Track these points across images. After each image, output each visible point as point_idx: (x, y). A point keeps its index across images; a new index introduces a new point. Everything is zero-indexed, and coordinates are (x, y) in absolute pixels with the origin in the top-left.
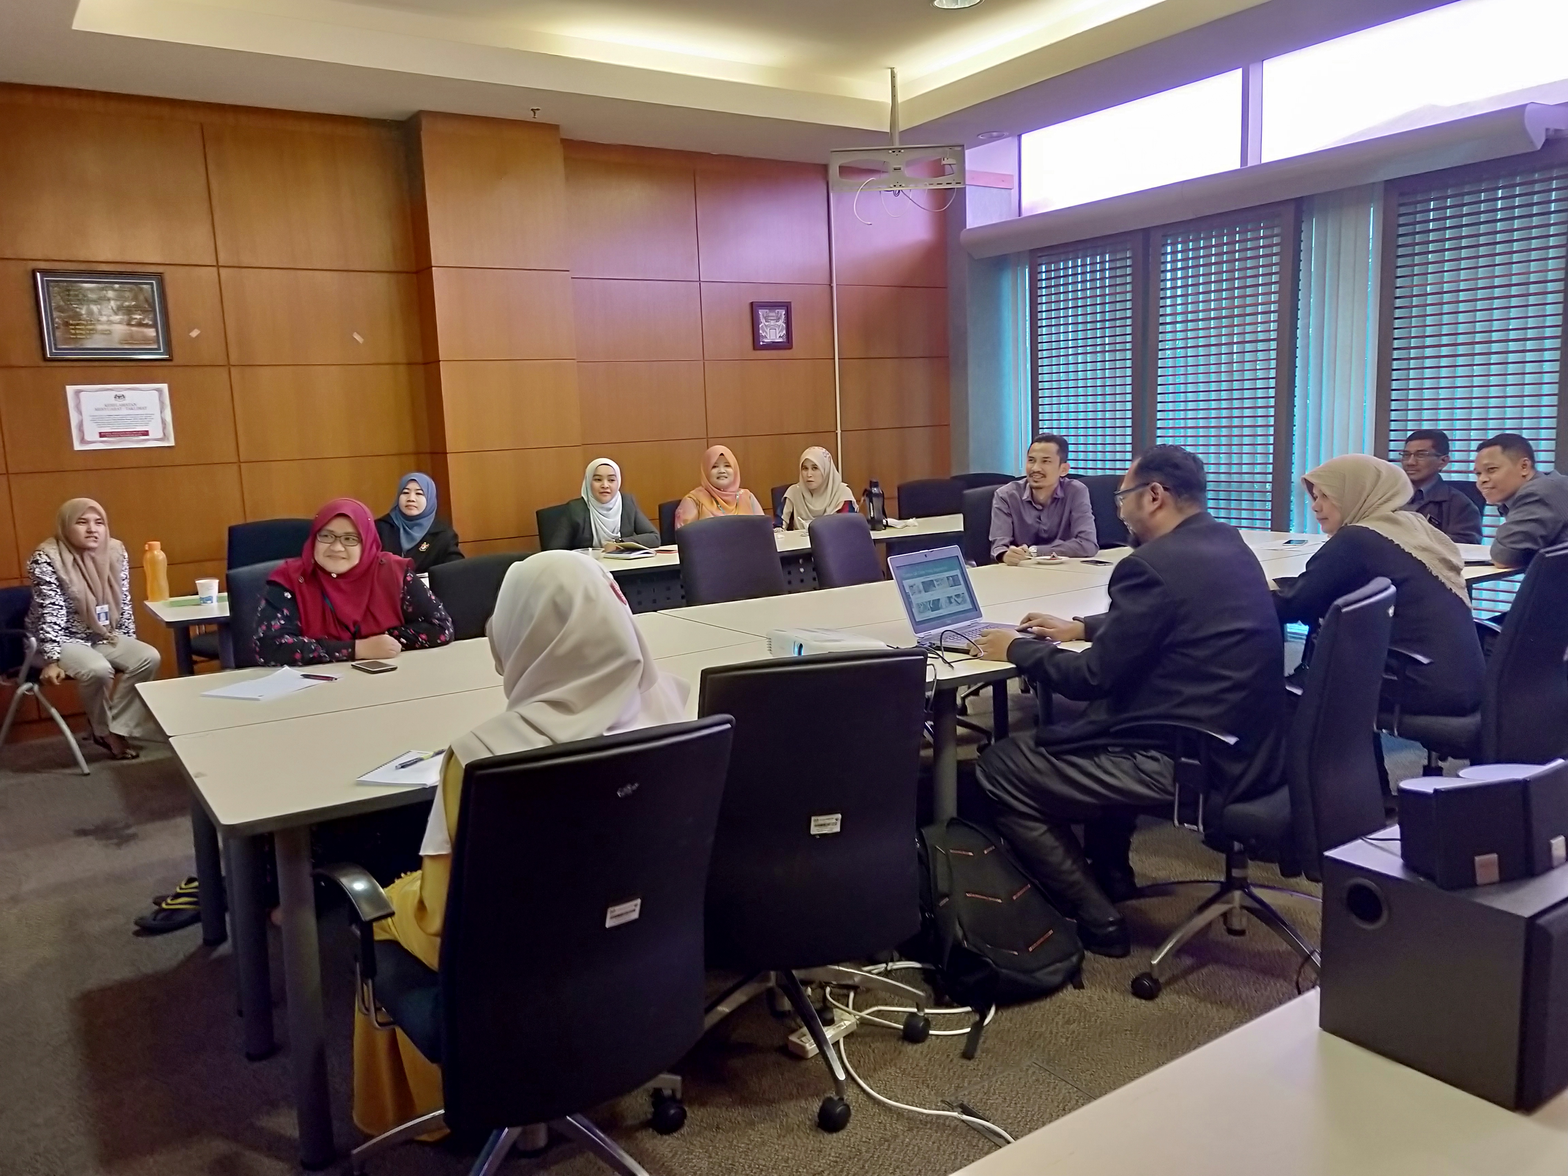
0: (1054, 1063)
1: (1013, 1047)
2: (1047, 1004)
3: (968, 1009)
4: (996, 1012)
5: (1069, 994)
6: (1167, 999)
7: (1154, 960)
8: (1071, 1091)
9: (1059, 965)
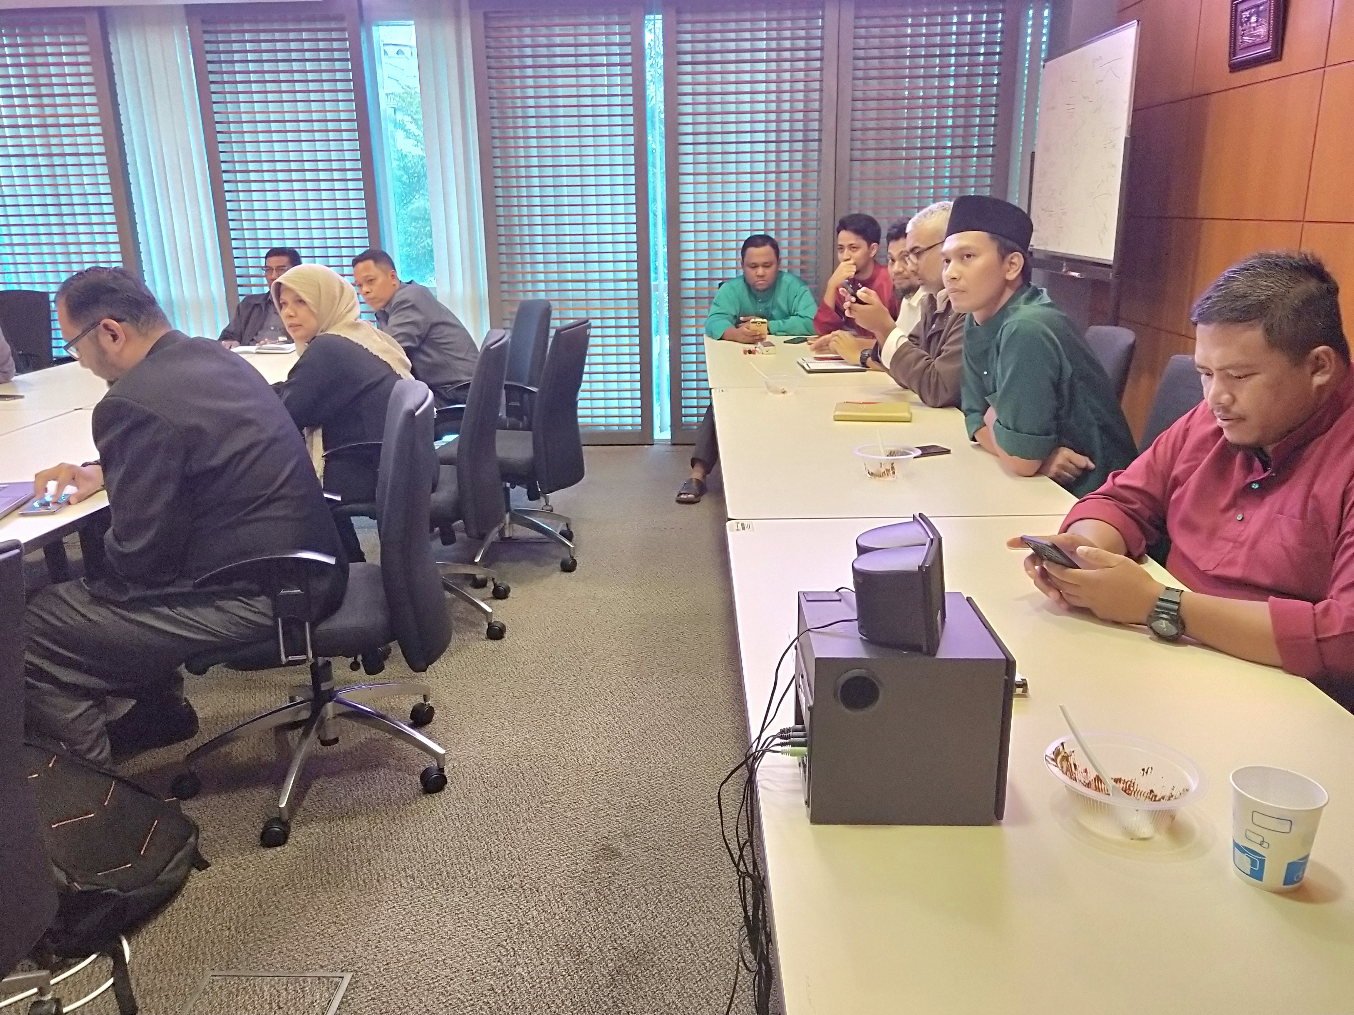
0: (232, 963)
1: (176, 972)
2: (180, 902)
3: (93, 957)
4: (129, 943)
5: (197, 879)
6: (298, 835)
7: (282, 803)
8: (273, 983)
9: (180, 855)
